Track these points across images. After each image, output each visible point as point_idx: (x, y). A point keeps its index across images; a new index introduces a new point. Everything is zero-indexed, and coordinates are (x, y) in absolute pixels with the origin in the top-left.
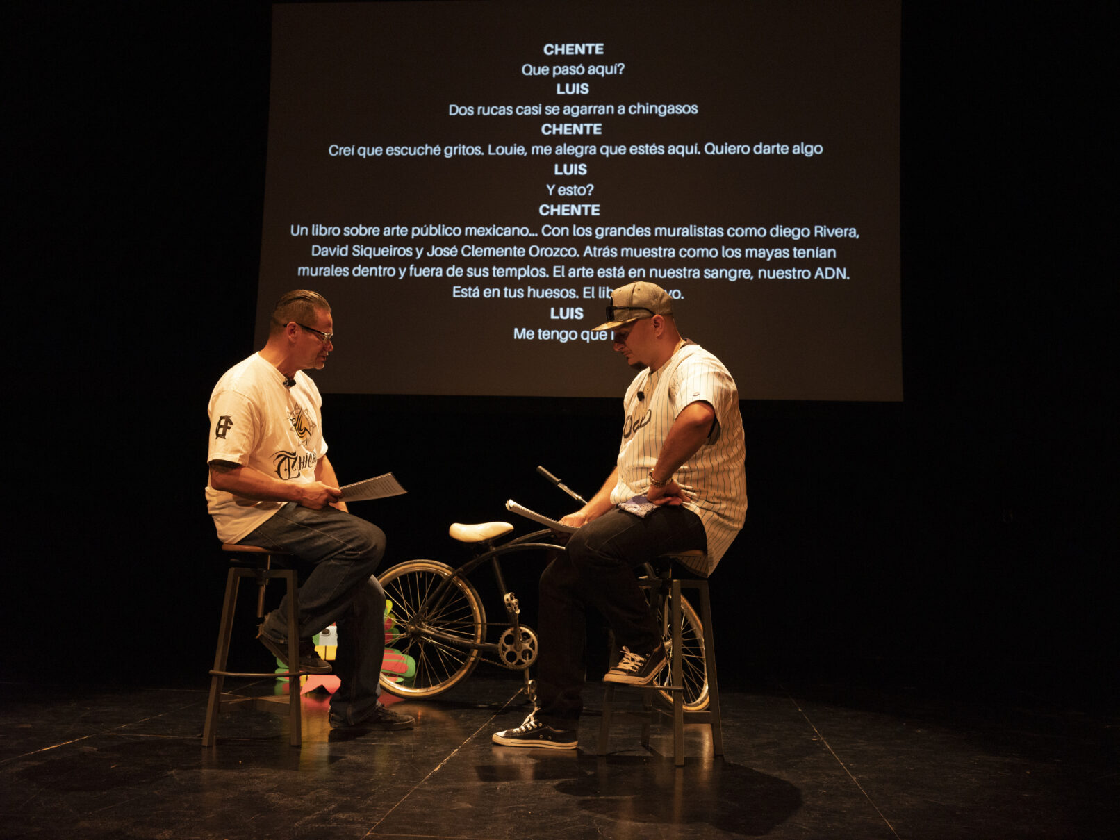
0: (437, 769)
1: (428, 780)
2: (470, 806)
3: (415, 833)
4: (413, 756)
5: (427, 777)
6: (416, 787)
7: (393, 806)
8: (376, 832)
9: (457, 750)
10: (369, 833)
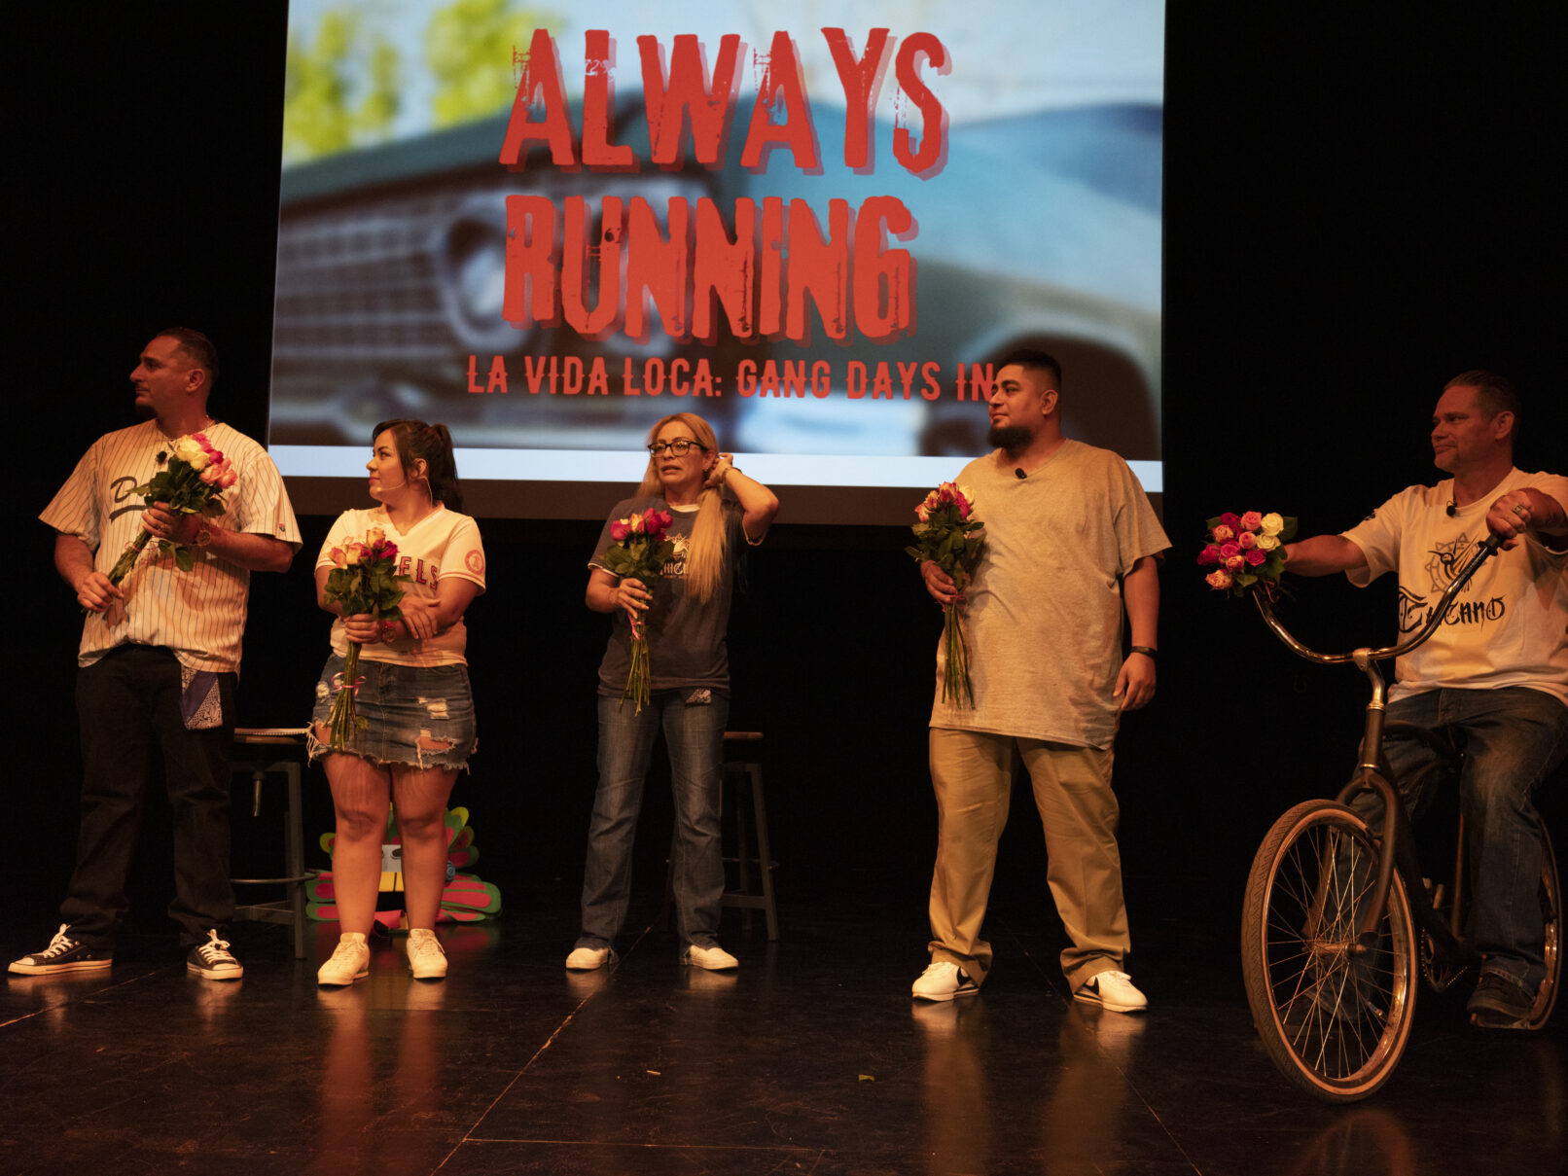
0: (547, 1045)
1: (536, 1062)
2: (597, 1098)
3: (529, 1138)
4: (511, 1027)
5: (535, 1057)
6: (521, 1073)
7: (493, 1099)
8: (476, 1137)
9: (570, 1017)
10: (465, 1139)
